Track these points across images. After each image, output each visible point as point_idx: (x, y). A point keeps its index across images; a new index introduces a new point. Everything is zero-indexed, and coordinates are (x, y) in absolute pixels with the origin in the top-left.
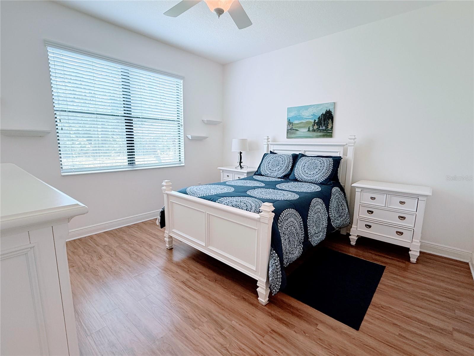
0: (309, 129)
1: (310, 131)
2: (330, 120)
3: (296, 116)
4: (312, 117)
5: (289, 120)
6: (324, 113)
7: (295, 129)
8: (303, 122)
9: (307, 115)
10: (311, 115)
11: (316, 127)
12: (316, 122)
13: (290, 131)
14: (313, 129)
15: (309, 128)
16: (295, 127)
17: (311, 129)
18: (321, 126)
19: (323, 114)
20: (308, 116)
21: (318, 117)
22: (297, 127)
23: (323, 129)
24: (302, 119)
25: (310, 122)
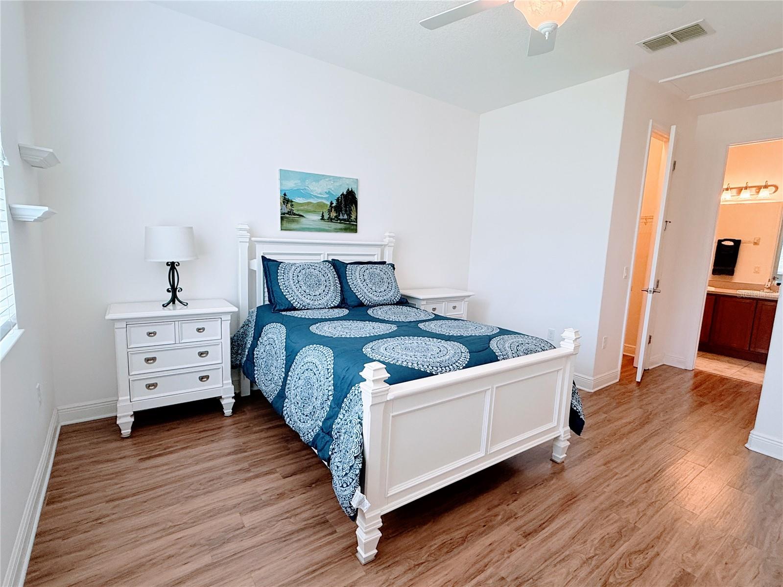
0: (323, 216)
1: (324, 219)
2: (354, 205)
3: (298, 189)
4: (327, 196)
5: (285, 195)
6: (345, 193)
7: (297, 213)
8: (311, 203)
9: (319, 191)
10: (326, 192)
11: (333, 214)
12: (333, 205)
13: (288, 216)
14: (329, 218)
15: (322, 214)
16: (298, 210)
17: (326, 216)
18: (342, 213)
19: (343, 194)
20: (321, 194)
21: (336, 199)
22: (302, 210)
23: (344, 218)
24: (311, 196)
25: (324, 204)
